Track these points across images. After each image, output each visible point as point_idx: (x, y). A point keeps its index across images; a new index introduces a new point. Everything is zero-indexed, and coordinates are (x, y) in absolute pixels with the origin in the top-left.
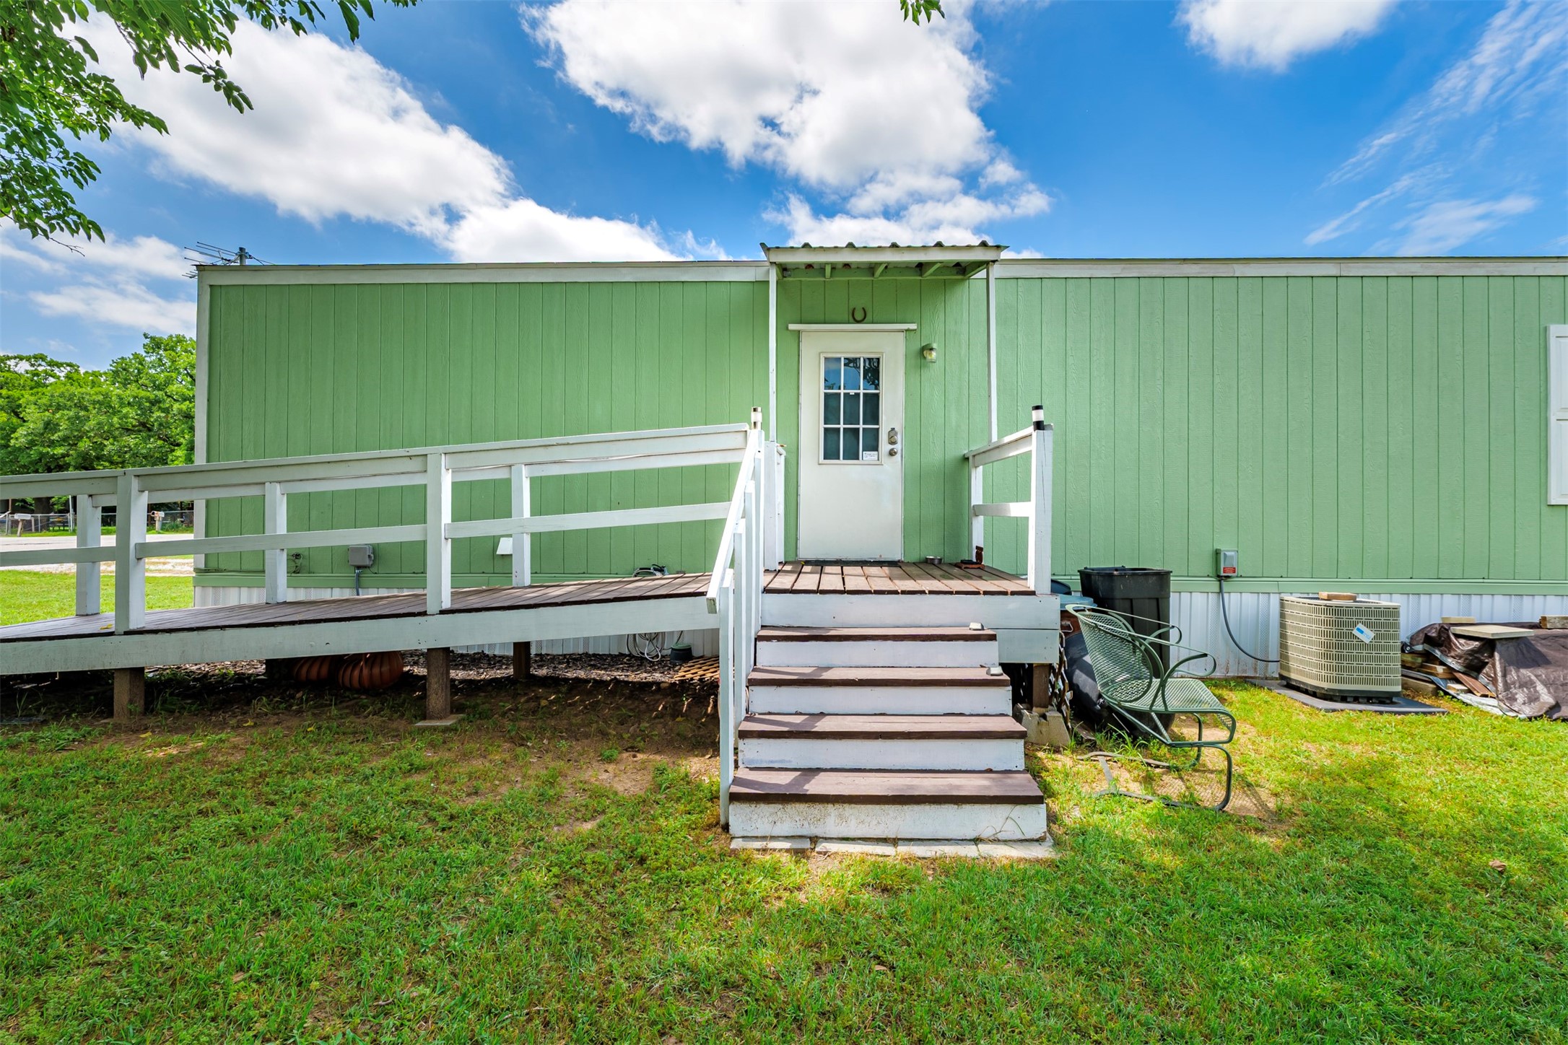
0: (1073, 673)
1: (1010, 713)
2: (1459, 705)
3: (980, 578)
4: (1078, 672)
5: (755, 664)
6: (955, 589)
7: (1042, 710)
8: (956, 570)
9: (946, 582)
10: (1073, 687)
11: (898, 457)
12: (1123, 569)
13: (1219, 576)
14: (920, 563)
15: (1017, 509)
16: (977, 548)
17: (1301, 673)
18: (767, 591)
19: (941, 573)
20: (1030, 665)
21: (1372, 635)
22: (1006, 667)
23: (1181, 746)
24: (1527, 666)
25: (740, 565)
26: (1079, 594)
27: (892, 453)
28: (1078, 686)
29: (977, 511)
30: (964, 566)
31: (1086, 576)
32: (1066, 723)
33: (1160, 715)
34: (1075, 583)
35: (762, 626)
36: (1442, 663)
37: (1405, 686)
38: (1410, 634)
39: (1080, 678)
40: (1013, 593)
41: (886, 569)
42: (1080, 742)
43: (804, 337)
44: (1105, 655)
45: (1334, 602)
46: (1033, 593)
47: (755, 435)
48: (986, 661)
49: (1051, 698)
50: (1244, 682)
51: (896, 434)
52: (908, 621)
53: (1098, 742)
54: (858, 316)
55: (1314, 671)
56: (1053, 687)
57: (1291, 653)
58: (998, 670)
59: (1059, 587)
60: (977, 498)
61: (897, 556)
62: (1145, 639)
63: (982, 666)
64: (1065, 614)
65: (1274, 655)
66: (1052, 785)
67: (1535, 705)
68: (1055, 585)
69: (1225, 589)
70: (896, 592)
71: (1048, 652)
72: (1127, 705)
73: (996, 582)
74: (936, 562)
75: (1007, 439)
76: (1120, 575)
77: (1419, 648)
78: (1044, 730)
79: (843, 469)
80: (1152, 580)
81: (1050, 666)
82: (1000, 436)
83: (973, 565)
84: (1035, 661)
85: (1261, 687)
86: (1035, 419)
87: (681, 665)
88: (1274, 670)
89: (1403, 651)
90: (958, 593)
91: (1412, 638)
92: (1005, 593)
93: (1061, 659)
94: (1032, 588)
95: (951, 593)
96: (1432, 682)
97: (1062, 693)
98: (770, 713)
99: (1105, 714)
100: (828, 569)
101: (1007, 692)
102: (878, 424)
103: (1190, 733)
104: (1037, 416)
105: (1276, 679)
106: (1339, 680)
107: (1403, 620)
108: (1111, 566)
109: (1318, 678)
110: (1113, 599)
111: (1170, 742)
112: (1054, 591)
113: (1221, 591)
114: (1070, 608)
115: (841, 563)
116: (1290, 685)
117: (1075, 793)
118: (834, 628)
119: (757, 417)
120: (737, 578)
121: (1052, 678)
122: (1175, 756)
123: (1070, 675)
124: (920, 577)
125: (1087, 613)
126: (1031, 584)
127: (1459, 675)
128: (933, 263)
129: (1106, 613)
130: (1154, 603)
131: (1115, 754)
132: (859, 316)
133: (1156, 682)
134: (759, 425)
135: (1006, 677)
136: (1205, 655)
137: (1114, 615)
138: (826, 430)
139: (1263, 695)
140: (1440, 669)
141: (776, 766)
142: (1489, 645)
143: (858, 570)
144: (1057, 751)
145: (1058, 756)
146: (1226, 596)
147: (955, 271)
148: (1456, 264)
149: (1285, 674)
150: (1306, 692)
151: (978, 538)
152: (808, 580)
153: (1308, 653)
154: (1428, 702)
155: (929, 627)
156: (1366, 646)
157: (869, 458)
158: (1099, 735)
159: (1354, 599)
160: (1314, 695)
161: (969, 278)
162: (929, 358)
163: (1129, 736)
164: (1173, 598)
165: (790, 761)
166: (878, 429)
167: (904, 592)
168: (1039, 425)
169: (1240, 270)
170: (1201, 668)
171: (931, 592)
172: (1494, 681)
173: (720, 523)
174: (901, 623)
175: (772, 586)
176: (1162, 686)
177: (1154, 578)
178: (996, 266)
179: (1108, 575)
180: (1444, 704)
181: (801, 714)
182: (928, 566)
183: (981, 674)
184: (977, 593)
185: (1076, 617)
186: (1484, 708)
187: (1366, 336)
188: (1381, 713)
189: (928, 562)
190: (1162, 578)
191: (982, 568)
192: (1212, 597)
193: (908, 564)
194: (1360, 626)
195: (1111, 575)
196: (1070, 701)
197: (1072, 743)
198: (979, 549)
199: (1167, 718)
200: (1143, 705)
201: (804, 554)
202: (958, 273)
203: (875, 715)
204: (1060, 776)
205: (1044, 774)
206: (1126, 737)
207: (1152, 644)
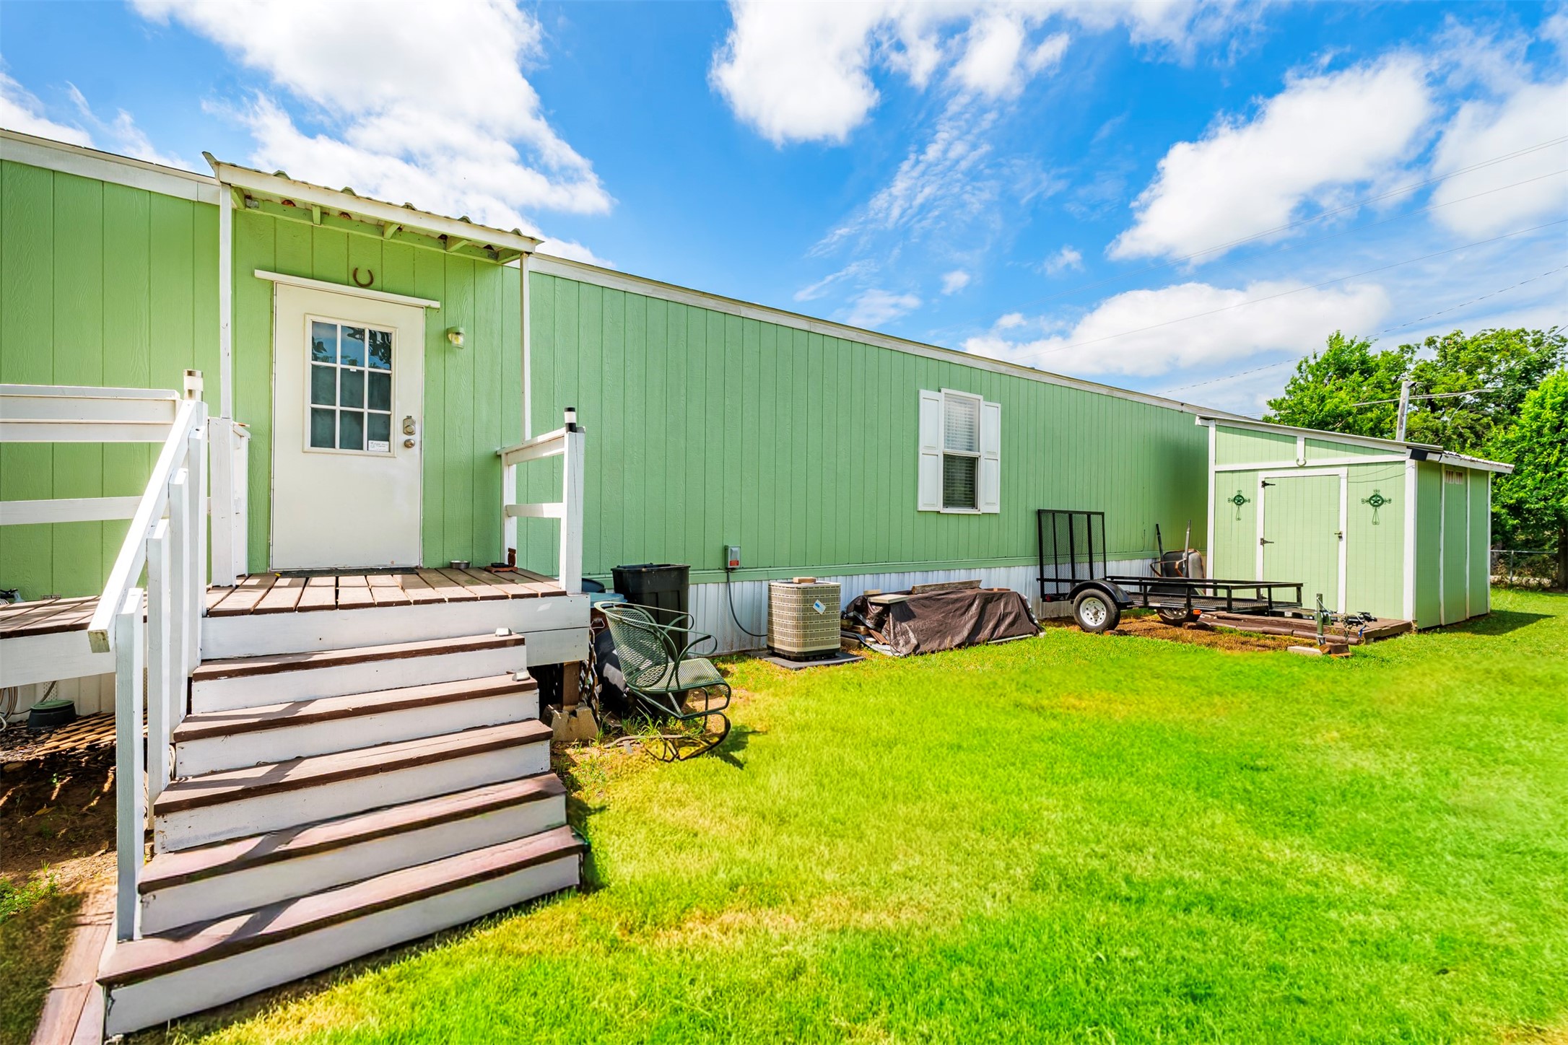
0: (603, 666)
1: (537, 716)
2: (871, 653)
3: (512, 581)
4: (608, 665)
5: (189, 711)
6: (479, 595)
7: (571, 708)
8: (485, 575)
9: (471, 588)
10: (603, 680)
11: (416, 449)
12: (651, 565)
13: (727, 569)
14: (444, 568)
15: (550, 510)
16: (510, 550)
17: (782, 642)
18: (210, 613)
19: (467, 578)
20: (562, 664)
21: (824, 608)
22: (533, 671)
23: (692, 717)
24: (905, 621)
25: (159, 581)
26: (612, 591)
27: (408, 445)
28: (607, 679)
29: (510, 512)
30: (494, 569)
31: (618, 574)
32: (595, 715)
33: (675, 694)
34: (608, 580)
35: (203, 661)
36: (864, 624)
37: (843, 644)
38: (847, 604)
39: (609, 671)
40: (544, 595)
41: (398, 578)
42: (607, 731)
43: (280, 290)
44: (629, 645)
45: (803, 585)
46: (564, 594)
47: (187, 408)
48: (513, 668)
49: (581, 694)
50: (744, 655)
51: (414, 423)
52: (422, 634)
53: (624, 728)
54: (363, 280)
55: (789, 640)
56: (584, 683)
57: (776, 628)
58: (526, 674)
59: (590, 586)
60: (509, 498)
61: (415, 562)
62: (663, 629)
63: (508, 673)
64: (594, 612)
65: (764, 632)
66: (579, 779)
67: (908, 646)
68: (586, 583)
69: (731, 579)
70: (407, 603)
71: (578, 650)
72: (648, 689)
73: (527, 585)
74: (462, 567)
75: (541, 438)
76: (648, 572)
77: (851, 614)
78: (574, 726)
79: (338, 459)
80: (674, 574)
81: (581, 664)
82: (534, 435)
83: (505, 568)
84: (566, 660)
85: (754, 658)
86: (567, 421)
87: (51, 732)
88: (764, 643)
89: (842, 618)
90: (483, 598)
91: (848, 608)
92: (535, 596)
93: (591, 654)
94: (564, 589)
95: (475, 599)
96: (858, 638)
97: (592, 687)
98: (213, 773)
99: (631, 701)
100: (315, 581)
101: (533, 697)
102: (389, 410)
103: (699, 705)
104: (570, 417)
105: (764, 649)
106: (805, 645)
107: (842, 595)
108: (642, 563)
109: (790, 645)
110: (641, 594)
111: (682, 716)
112: (585, 590)
113: (728, 582)
114: (598, 606)
115: (336, 572)
116: (773, 653)
117: (600, 781)
118: (320, 652)
119: (196, 383)
120: (153, 601)
121: (583, 674)
122: (688, 728)
123: (600, 669)
124: (441, 584)
125: (615, 608)
126: (561, 585)
127: (872, 631)
128: (461, 239)
129: (632, 607)
130: (676, 595)
131: (639, 736)
132: (364, 278)
133: (671, 664)
134: (198, 395)
135: (533, 681)
136: (709, 637)
137: (638, 609)
138: (314, 411)
139: (755, 663)
140: (862, 628)
141: (222, 838)
142: (887, 608)
143: (360, 580)
144: (585, 744)
145: (586, 749)
146: (732, 584)
147: (486, 252)
148: (875, 337)
149: (771, 645)
150: (784, 657)
151: (511, 539)
152: (284, 595)
153: (786, 626)
154: (855, 653)
155: (448, 638)
156: (821, 617)
157: (377, 448)
158: (625, 722)
159: (814, 581)
160: (789, 658)
161: (502, 265)
162: (455, 342)
163: (651, 717)
164: (692, 589)
165: (245, 828)
166: (389, 416)
167: (417, 602)
168: (572, 427)
169: (745, 312)
170: (707, 647)
171: (451, 600)
172: (889, 633)
173: (120, 526)
174: (414, 636)
175: (221, 607)
176: (676, 668)
177: (676, 573)
178: (530, 258)
179: (636, 572)
180: (864, 652)
181: (266, 764)
182: (452, 571)
183: (507, 681)
184: (506, 597)
185: (604, 614)
186: (883, 652)
187: (825, 382)
188: (828, 665)
189: (451, 566)
190: (682, 572)
191: (515, 571)
192: (722, 586)
193: (428, 570)
194: (818, 602)
195: (640, 572)
196: (600, 695)
197: (600, 734)
198: (512, 552)
199: (681, 695)
200: (660, 687)
201: (278, 564)
202: (489, 257)
203: (376, 746)
204: (587, 768)
205: (571, 770)
206: (648, 717)
207: (670, 632)
